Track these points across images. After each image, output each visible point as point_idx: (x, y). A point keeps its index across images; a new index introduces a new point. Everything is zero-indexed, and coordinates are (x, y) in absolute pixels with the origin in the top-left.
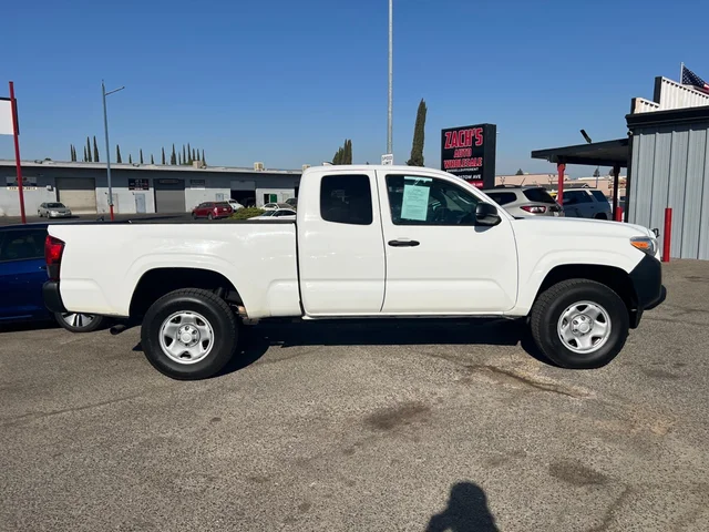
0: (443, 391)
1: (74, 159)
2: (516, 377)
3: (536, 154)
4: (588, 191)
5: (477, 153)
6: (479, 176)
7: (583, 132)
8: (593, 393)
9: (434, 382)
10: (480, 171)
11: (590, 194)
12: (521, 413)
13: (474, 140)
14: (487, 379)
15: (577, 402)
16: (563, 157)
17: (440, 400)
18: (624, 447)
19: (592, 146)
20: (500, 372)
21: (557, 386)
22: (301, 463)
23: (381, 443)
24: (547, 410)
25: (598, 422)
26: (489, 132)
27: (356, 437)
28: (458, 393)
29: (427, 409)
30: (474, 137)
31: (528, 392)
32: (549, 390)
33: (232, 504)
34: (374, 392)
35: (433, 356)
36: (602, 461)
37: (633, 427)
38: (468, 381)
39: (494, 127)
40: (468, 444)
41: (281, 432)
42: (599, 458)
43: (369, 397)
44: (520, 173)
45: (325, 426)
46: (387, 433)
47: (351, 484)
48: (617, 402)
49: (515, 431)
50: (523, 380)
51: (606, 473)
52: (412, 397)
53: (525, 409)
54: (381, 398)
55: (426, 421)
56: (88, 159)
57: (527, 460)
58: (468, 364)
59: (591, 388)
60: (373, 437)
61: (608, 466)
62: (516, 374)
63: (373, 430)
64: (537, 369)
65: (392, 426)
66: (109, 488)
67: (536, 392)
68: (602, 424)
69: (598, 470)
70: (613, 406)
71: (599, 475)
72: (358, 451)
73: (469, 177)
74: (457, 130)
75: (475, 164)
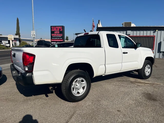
3: (76, 34)
6: (62, 39)
7: (84, 30)
10: (62, 37)
13: (60, 29)
39: (64, 27)
73: (59, 38)
74: (55, 26)
75: (60, 35)
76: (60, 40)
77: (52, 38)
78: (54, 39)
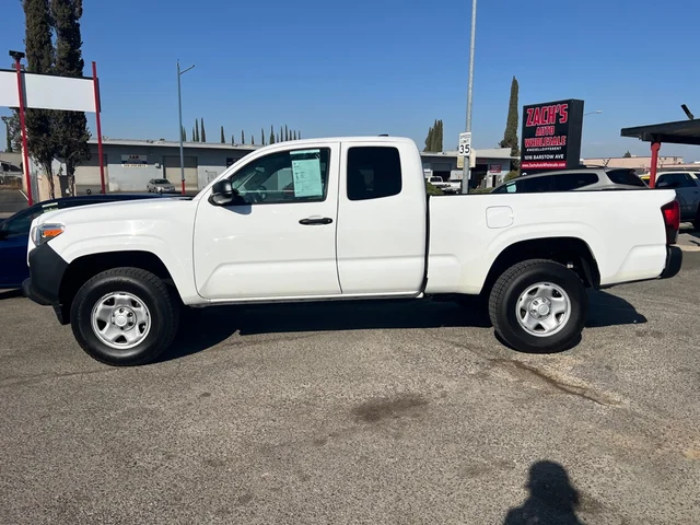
0: (451, 386)
1: (183, 138)
2: (542, 376)
3: (626, 132)
4: (692, 174)
5: (560, 130)
6: (562, 156)
7: (684, 107)
8: (627, 401)
9: (446, 373)
10: (563, 150)
11: (695, 177)
12: (530, 416)
13: (558, 116)
14: (507, 375)
15: (603, 410)
16: (657, 135)
17: (444, 395)
18: (639, 469)
19: (693, 122)
20: (525, 368)
21: (586, 389)
22: (266, 450)
23: (358, 437)
24: (563, 416)
25: (618, 436)
26: (575, 108)
27: (335, 427)
28: (466, 389)
29: (426, 403)
30: (558, 114)
31: (549, 393)
32: (574, 393)
33: (175, 486)
34: (376, 379)
35: (458, 345)
36: (603, 484)
37: (659, 446)
38: (483, 376)
39: (581, 103)
40: (453, 447)
41: (262, 414)
42: (603, 480)
43: (369, 385)
44: (628, 156)
45: (309, 412)
46: (369, 426)
47: (305, 479)
48: (653, 415)
49: (513, 437)
50: (549, 380)
51: (603, 499)
52: (414, 389)
53: (536, 413)
54: (380, 387)
55: (418, 415)
56: (196, 139)
57: (513, 474)
58: (492, 357)
59: (626, 395)
60: (353, 428)
61: (610, 492)
62: (543, 371)
63: (356, 421)
64: (570, 368)
65: (378, 418)
66: (71, 455)
67: (558, 394)
68: (623, 440)
69: (595, 495)
70: (646, 418)
71: (594, 501)
72: (330, 442)
73: (552, 157)
74: (540, 106)
75: (558, 143)
76: (556, 165)
77: (526, 158)
78: (533, 161)
